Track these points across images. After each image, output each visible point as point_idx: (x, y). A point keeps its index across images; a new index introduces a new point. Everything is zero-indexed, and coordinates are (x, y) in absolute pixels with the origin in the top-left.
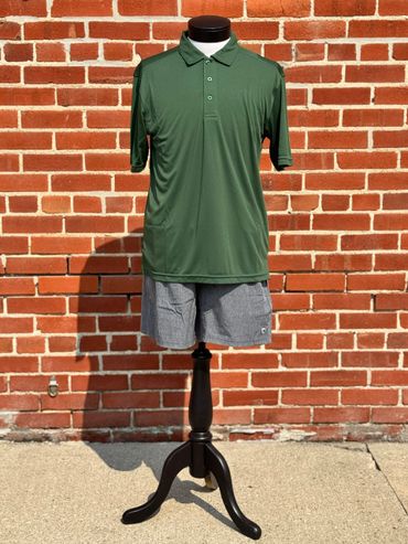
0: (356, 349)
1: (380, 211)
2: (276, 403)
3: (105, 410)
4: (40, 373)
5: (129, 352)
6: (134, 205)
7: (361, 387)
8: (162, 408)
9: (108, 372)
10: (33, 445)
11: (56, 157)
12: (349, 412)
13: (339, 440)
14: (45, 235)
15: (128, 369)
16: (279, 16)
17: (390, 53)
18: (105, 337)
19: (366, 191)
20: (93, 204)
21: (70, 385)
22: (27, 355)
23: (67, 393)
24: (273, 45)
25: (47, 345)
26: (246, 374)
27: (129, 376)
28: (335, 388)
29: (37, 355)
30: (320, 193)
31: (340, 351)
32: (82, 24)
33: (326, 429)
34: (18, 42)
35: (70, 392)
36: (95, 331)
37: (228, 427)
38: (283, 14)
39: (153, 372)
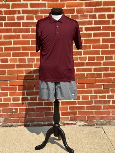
0: (98, 99)
1: (104, 61)
2: (76, 115)
3: (28, 118)
4: (10, 108)
5: (35, 101)
6: (35, 60)
7: (100, 110)
8: (44, 117)
9: (29, 107)
10: (9, 128)
11: (13, 47)
12: (97, 117)
13: (94, 125)
14: (11, 69)
15: (35, 106)
16: (75, 7)
17: (106, 17)
18: (28, 97)
19: (100, 55)
20: (24, 60)
21: (18, 111)
22: (6, 103)
23: (18, 113)
24: (73, 15)
25: (12, 100)
26: (68, 107)
27: (35, 108)
28: (93, 110)
29: (9, 102)
30: (87, 56)
31: (94, 100)
32: (20, 10)
33: (90, 122)
34: (2, 16)
35: (19, 113)
36: (25, 96)
37: (63, 122)
38: (76, 6)
39: (42, 107)
